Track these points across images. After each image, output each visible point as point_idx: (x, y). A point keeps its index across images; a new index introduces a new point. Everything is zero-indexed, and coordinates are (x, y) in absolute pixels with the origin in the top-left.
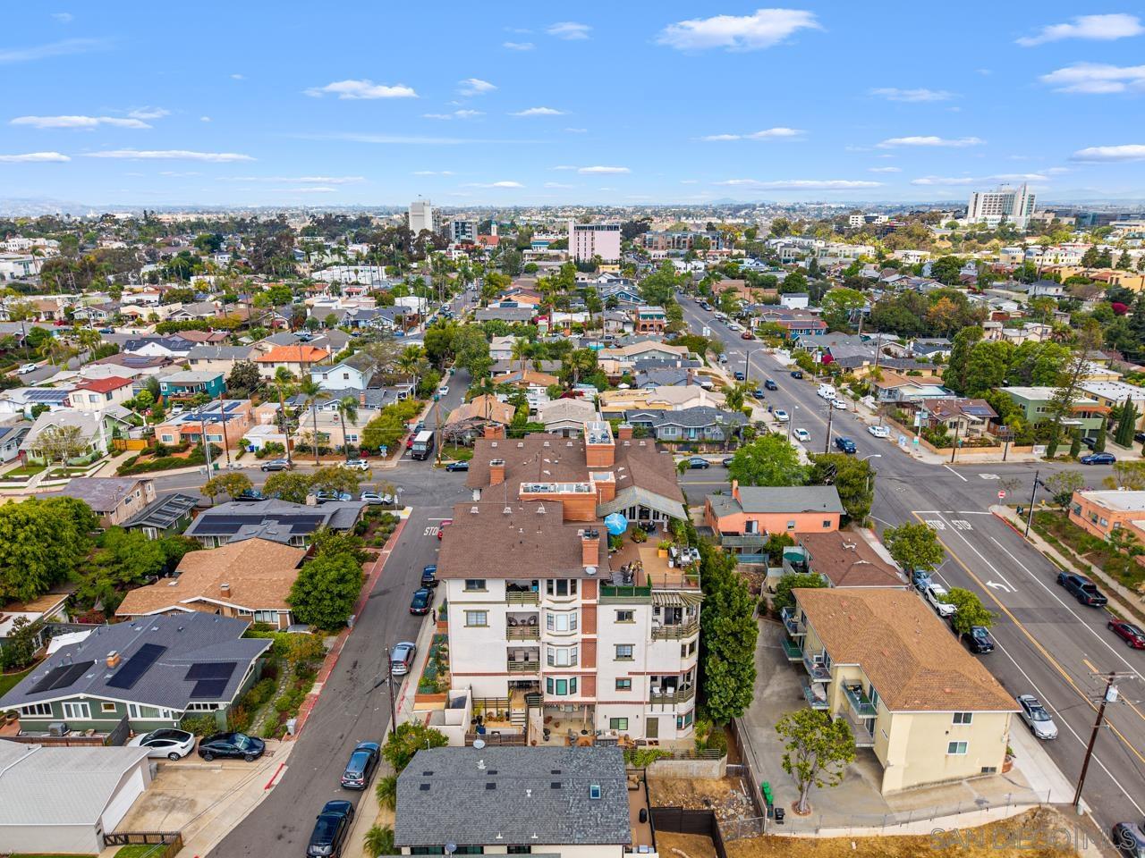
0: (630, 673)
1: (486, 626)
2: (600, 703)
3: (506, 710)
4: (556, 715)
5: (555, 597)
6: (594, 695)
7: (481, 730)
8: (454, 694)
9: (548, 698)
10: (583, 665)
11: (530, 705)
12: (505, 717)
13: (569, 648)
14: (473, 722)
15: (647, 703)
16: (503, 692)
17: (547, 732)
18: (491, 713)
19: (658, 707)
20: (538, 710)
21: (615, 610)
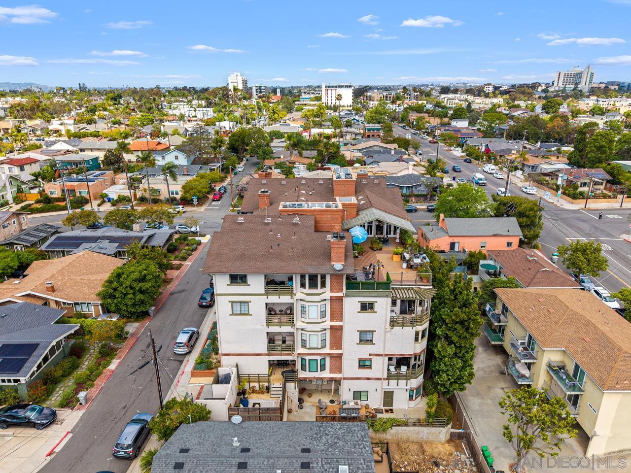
0: (371, 355)
1: (248, 314)
2: (345, 379)
3: (266, 384)
4: (309, 387)
5: (307, 290)
6: (340, 372)
7: (245, 402)
8: (222, 371)
9: (302, 374)
10: (331, 348)
11: (286, 380)
12: (266, 391)
13: (319, 334)
14: (239, 394)
15: (384, 379)
16: (264, 369)
17: (301, 401)
18: (254, 387)
19: (393, 383)
20: (294, 384)
21: (359, 302)
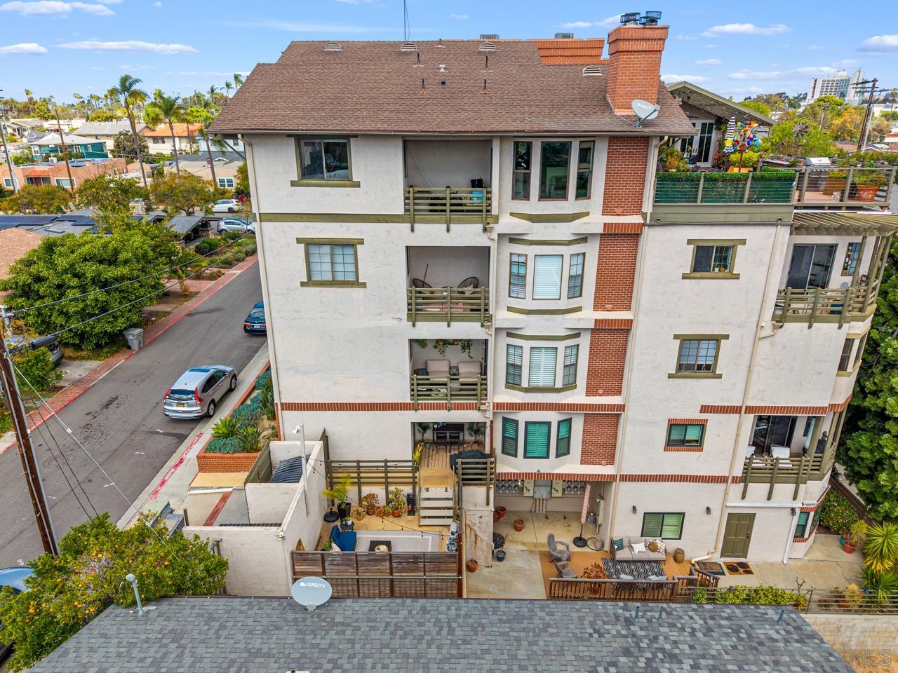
0: (705, 409)
1: (356, 283)
2: (625, 478)
3: (407, 490)
4: (518, 505)
5: (535, 205)
6: (611, 461)
7: (346, 539)
8: (281, 451)
9: (506, 466)
10: (590, 391)
11: (466, 479)
12: (406, 507)
13: (561, 345)
14: (328, 518)
15: (735, 480)
16: (400, 448)
17: (498, 540)
18: (372, 496)
19: (758, 490)
20: (484, 489)
21: (690, 242)
